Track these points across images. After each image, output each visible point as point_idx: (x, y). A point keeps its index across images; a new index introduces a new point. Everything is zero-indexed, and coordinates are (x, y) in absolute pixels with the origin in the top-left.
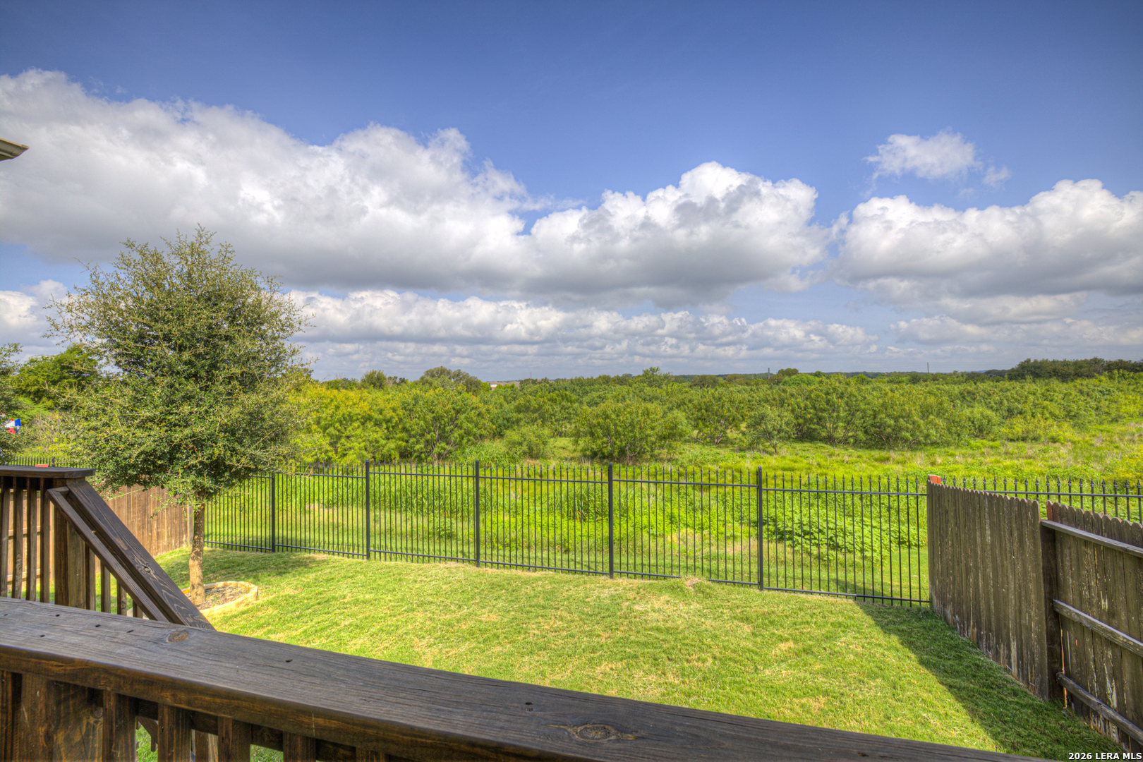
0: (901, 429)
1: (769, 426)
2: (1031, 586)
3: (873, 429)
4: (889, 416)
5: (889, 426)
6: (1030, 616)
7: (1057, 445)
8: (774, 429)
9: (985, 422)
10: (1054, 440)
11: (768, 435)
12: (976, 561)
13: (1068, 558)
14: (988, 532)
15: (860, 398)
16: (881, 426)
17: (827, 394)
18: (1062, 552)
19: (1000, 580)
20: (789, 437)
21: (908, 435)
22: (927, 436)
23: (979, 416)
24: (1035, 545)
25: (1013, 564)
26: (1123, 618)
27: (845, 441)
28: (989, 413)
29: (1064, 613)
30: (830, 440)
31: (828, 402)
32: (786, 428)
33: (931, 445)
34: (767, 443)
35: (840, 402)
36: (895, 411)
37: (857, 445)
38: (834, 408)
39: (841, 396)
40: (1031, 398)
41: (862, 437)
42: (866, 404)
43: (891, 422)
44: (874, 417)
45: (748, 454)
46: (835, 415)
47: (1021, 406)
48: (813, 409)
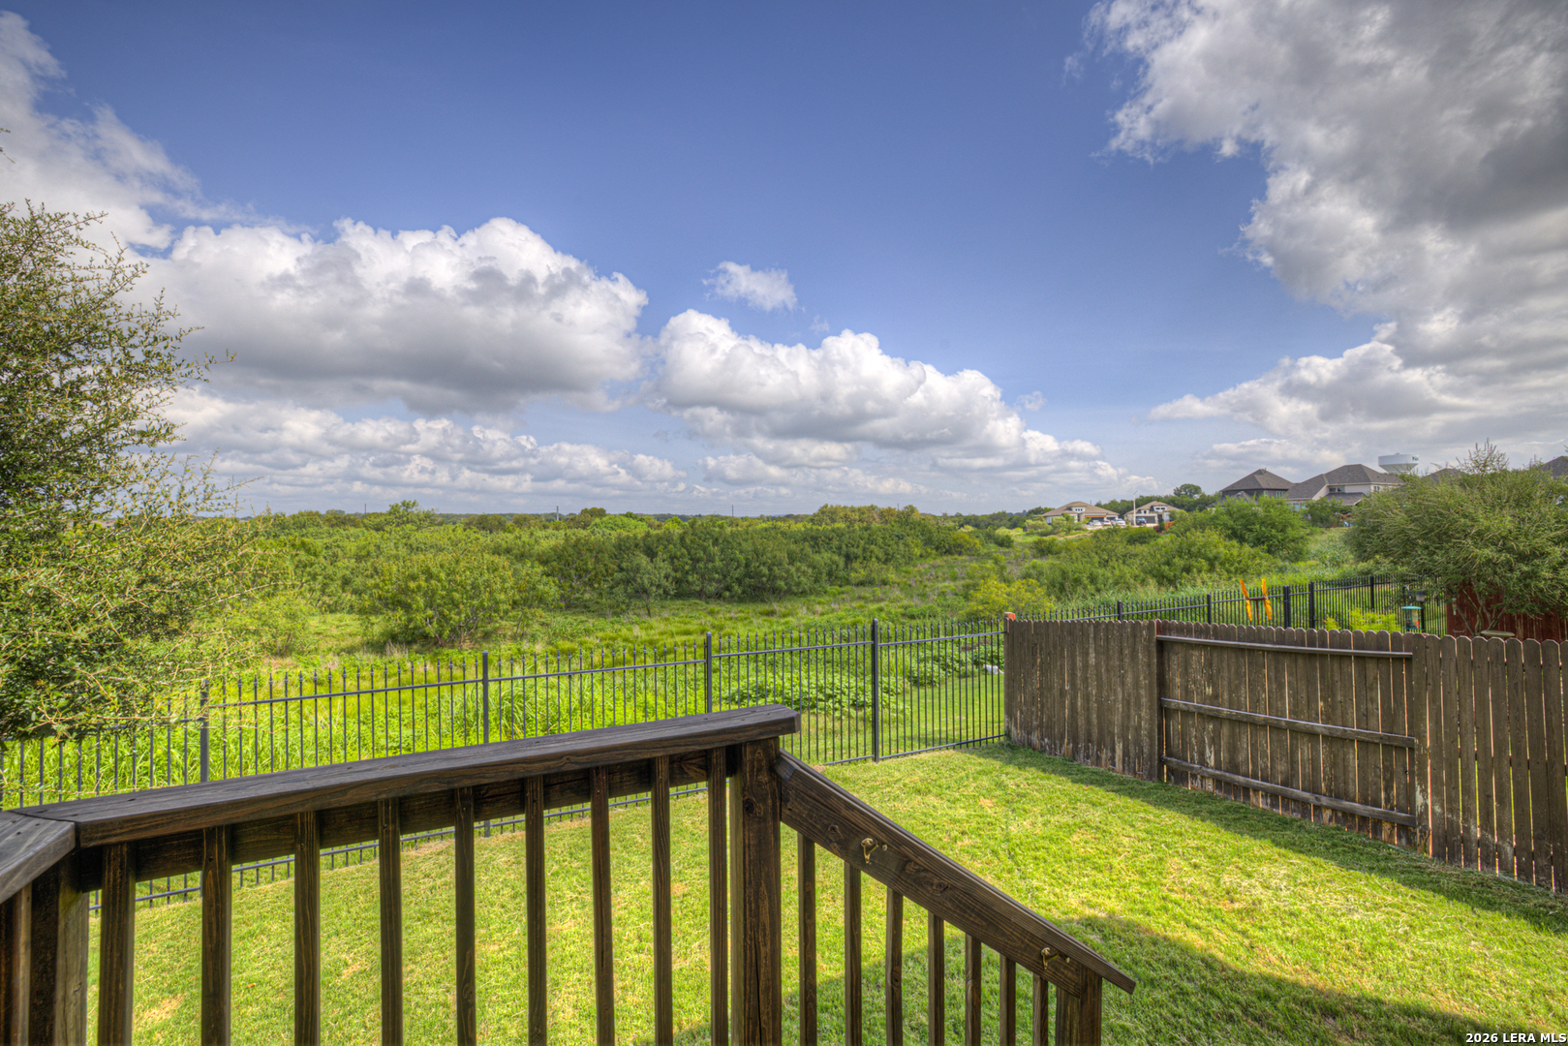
0: (775, 578)
1: (646, 581)
2: (1142, 692)
3: (747, 580)
4: (764, 564)
5: (764, 576)
6: (1140, 717)
7: (888, 586)
8: (652, 585)
9: (834, 567)
11: (642, 592)
12: (1073, 685)
13: (1175, 661)
14: (1092, 655)
16: (759, 575)
18: (1169, 659)
19: (1105, 693)
20: (666, 593)
21: (782, 583)
22: (798, 584)
23: (829, 562)
24: (1150, 657)
25: (1123, 677)
26: (1226, 696)
27: (718, 596)
28: (836, 558)
29: (1173, 706)
30: (700, 594)
31: (705, 550)
32: (664, 583)
33: (795, 594)
34: (639, 604)
35: (715, 550)
36: (767, 557)
37: (731, 600)
38: (711, 559)
39: (716, 542)
40: (862, 542)
41: (737, 589)
42: (741, 552)
43: (765, 571)
44: (747, 566)
45: (623, 619)
46: (710, 565)
47: (855, 550)
48: (689, 558)
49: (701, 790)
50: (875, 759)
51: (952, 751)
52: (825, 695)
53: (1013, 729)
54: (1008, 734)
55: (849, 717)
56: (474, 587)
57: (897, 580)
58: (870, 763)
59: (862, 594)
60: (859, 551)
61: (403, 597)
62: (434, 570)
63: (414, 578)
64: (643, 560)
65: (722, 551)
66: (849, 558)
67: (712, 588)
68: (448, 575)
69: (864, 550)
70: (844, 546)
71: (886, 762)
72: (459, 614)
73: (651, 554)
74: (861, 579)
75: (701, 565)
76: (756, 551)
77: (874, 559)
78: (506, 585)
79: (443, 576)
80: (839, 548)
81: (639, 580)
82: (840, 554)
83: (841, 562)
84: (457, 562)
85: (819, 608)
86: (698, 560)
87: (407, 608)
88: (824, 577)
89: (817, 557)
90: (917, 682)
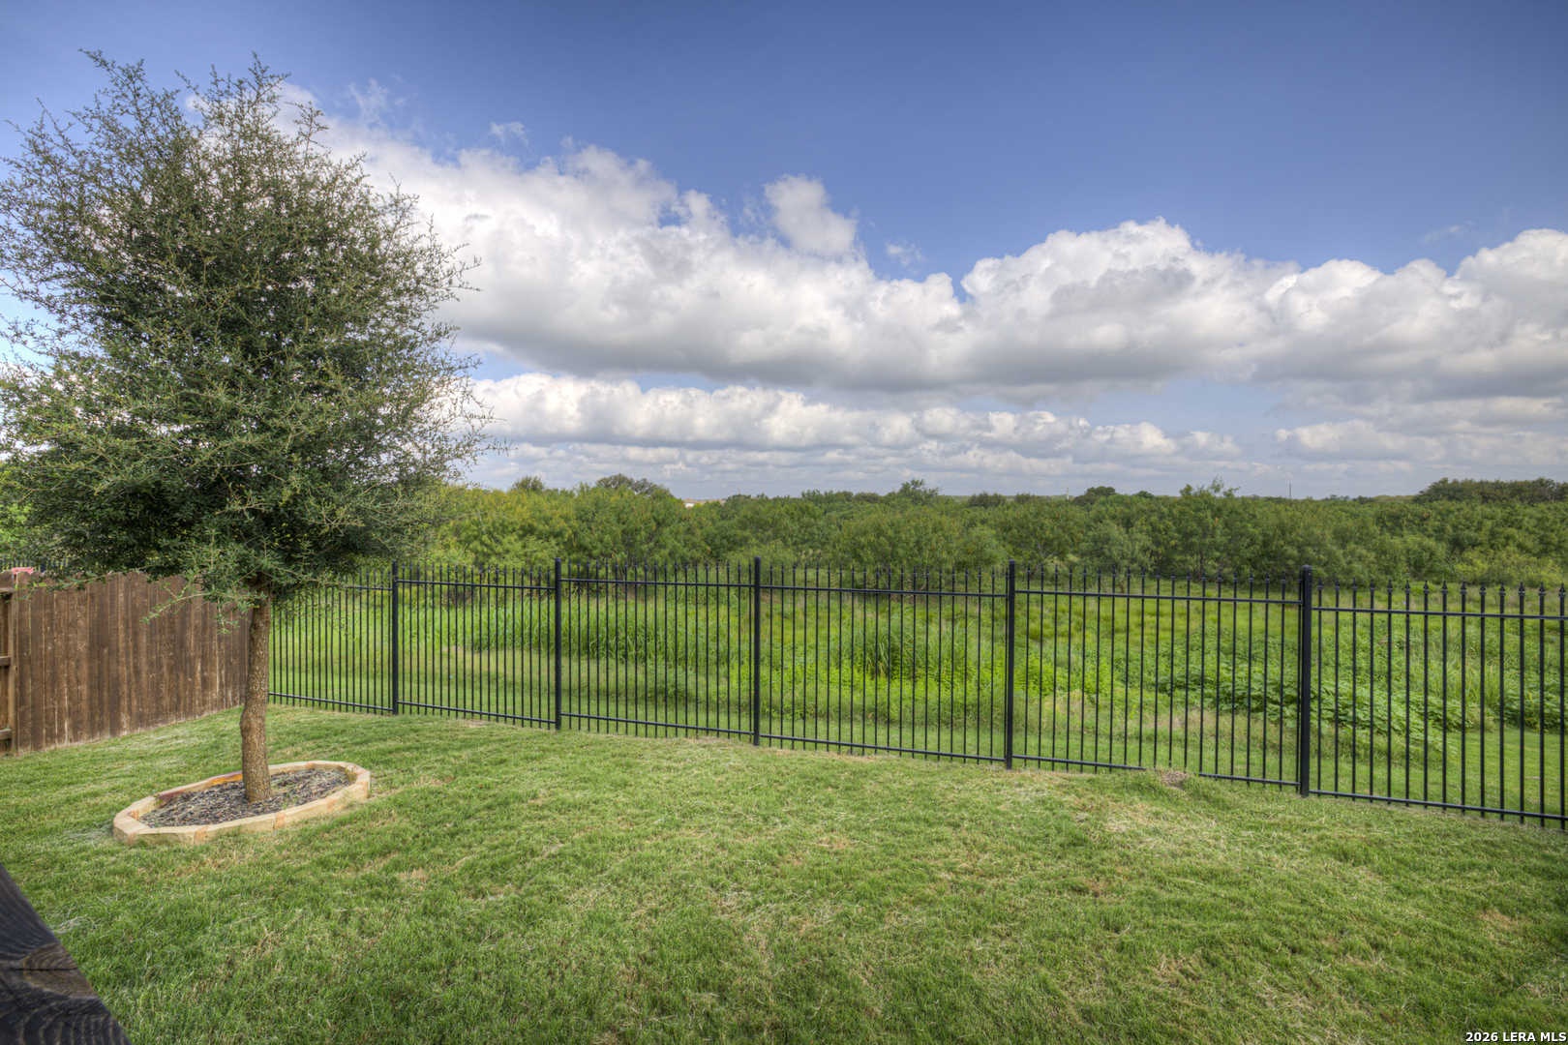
0: (1309, 562)
1: (1117, 554)
3: (1265, 562)
4: (1291, 543)
5: (1291, 558)
8: (1123, 558)
9: (1426, 555)
15: (1246, 516)
16: (1284, 557)
17: (1198, 510)
20: (1143, 569)
21: (1320, 570)
22: (1349, 572)
23: (1415, 547)
27: (1221, 579)
28: (1431, 543)
30: (1201, 577)
31: (1200, 522)
32: (1141, 557)
35: (1215, 523)
36: (1298, 535)
38: (1207, 532)
40: (1489, 524)
42: (1255, 526)
43: (1293, 551)
44: (1265, 544)
46: (1208, 541)
47: (1473, 534)
48: (1179, 531)
60: (1483, 536)
64: (1115, 531)
65: (1227, 524)
66: (1457, 545)
67: (1212, 570)
68: (896, 533)
69: (1493, 534)
70: (1449, 528)
71: (1326, 802)
73: (1128, 523)
74: (1479, 574)
75: (1194, 540)
76: (1280, 527)
77: (1511, 548)
79: (891, 533)
80: (1441, 530)
82: (1438, 539)
83: (1442, 548)
86: (1192, 534)
88: (1403, 567)
89: (1393, 540)
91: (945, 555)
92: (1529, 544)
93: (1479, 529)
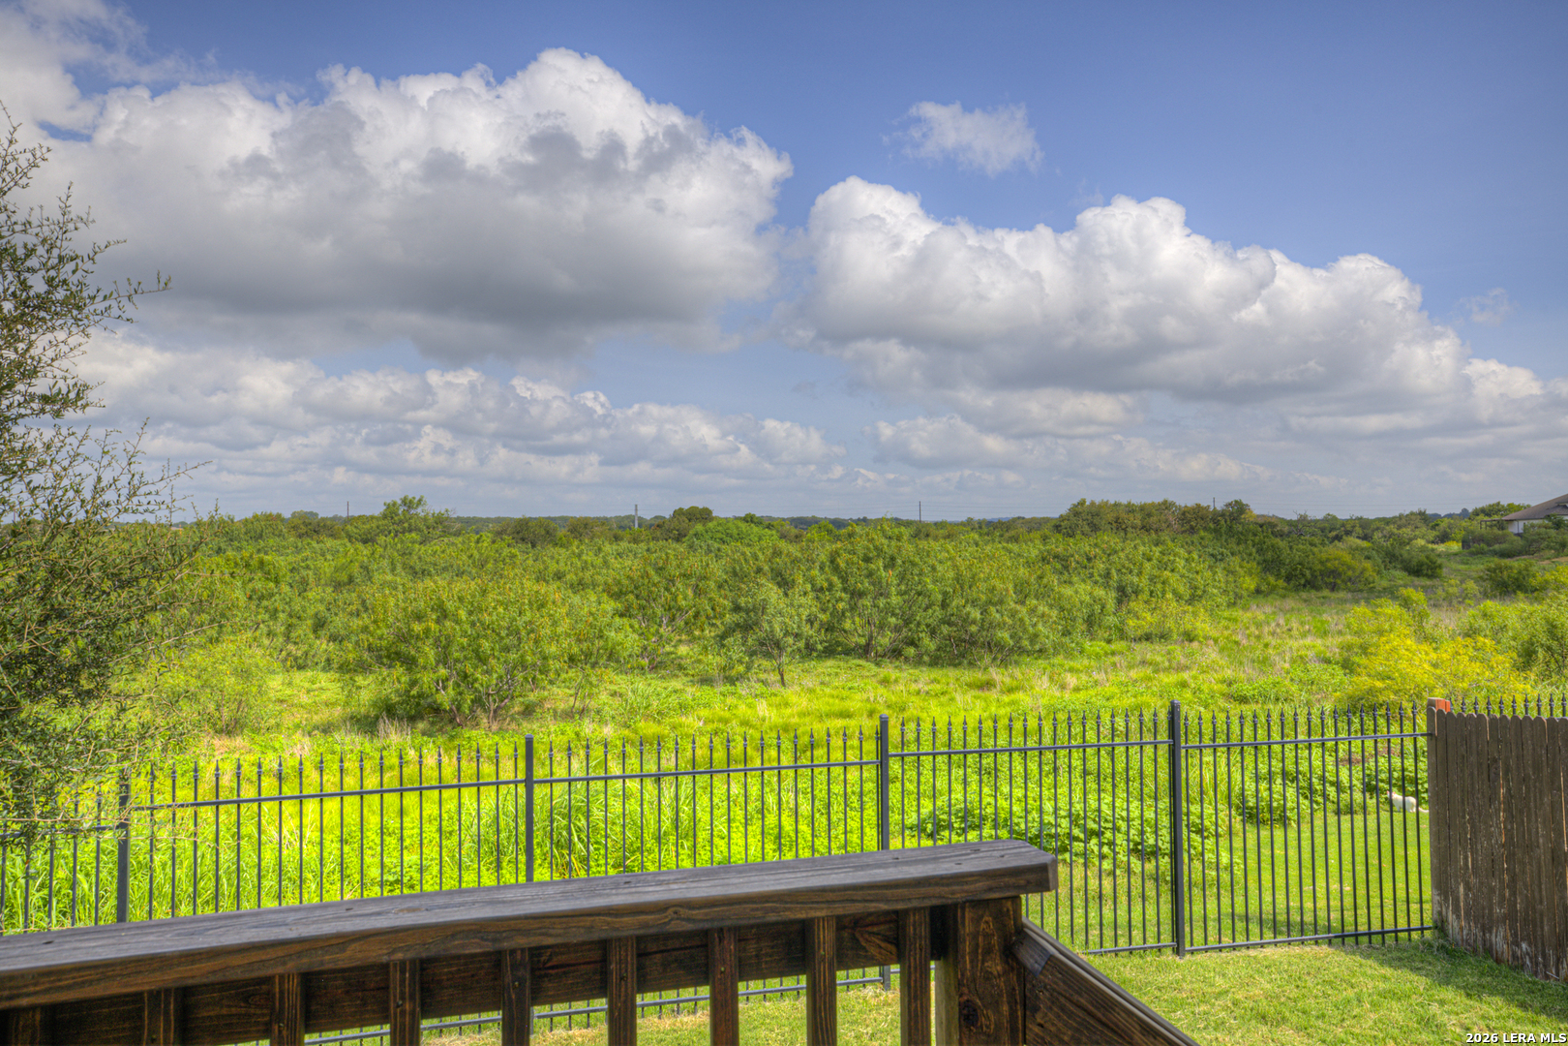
0: (993, 626)
1: (777, 628)
3: (945, 629)
4: (974, 603)
5: (974, 622)
7: (1195, 644)
8: (787, 634)
9: (1097, 608)
10: (1189, 637)
11: (770, 647)
16: (967, 620)
17: (867, 560)
20: (810, 648)
21: (1006, 635)
22: (1033, 637)
23: (1087, 599)
27: (895, 653)
28: (1100, 592)
30: (864, 651)
31: (871, 577)
32: (807, 630)
33: (1029, 653)
34: (766, 663)
35: (889, 577)
36: (980, 592)
37: (918, 662)
38: (882, 592)
39: (891, 563)
40: (1147, 565)
41: (929, 644)
42: (935, 582)
43: (976, 614)
44: (945, 605)
45: (741, 689)
46: (882, 602)
47: (1136, 580)
48: (845, 590)
49: (872, 982)
50: (1178, 950)
51: (1325, 949)
52: (1085, 830)
53: (1451, 917)
54: (1440, 926)
55: (1129, 871)
56: (514, 631)
57: (1214, 634)
58: (1169, 956)
59: (1149, 657)
60: (1144, 582)
61: (403, 647)
62: (450, 606)
63: (419, 617)
64: (772, 593)
65: (902, 578)
66: (1123, 594)
67: (885, 640)
68: (470, 613)
69: (1152, 579)
70: (1114, 572)
71: (1199, 957)
72: (488, 672)
73: (784, 583)
74: (1147, 630)
75: (867, 602)
76: (958, 578)
77: (1169, 596)
78: (559, 630)
79: (463, 614)
80: (1107, 576)
81: (766, 626)
82: (1106, 586)
83: (1110, 598)
84: (484, 592)
85: (1072, 680)
86: (861, 594)
87: (410, 663)
88: (1081, 626)
89: (1068, 591)
90: (1252, 816)
91: (553, 649)
92: (1181, 589)
93: (1140, 574)
